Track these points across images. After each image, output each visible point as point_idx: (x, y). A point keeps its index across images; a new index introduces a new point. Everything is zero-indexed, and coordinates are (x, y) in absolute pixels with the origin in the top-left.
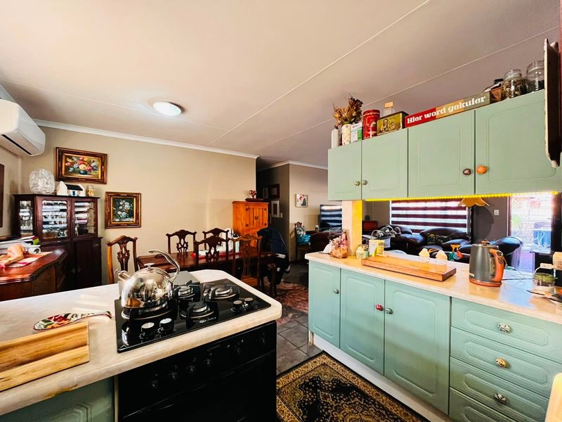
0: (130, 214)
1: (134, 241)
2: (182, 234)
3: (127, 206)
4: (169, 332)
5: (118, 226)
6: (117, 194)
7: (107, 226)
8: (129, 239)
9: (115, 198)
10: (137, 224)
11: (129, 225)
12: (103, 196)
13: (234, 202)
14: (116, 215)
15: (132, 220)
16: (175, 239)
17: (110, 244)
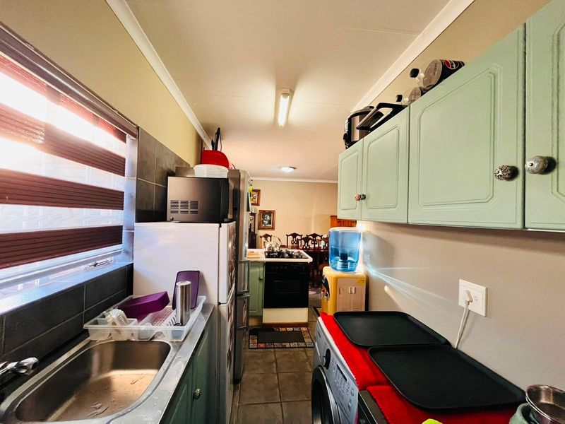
0: (270, 223)
1: (271, 237)
2: (294, 235)
3: (268, 218)
4: (276, 257)
5: (264, 229)
6: (264, 211)
7: (259, 229)
8: (269, 236)
9: (263, 213)
10: (273, 228)
11: (269, 229)
12: (258, 213)
13: (332, 216)
14: (263, 223)
15: (271, 226)
16: (291, 238)
17: (261, 237)
